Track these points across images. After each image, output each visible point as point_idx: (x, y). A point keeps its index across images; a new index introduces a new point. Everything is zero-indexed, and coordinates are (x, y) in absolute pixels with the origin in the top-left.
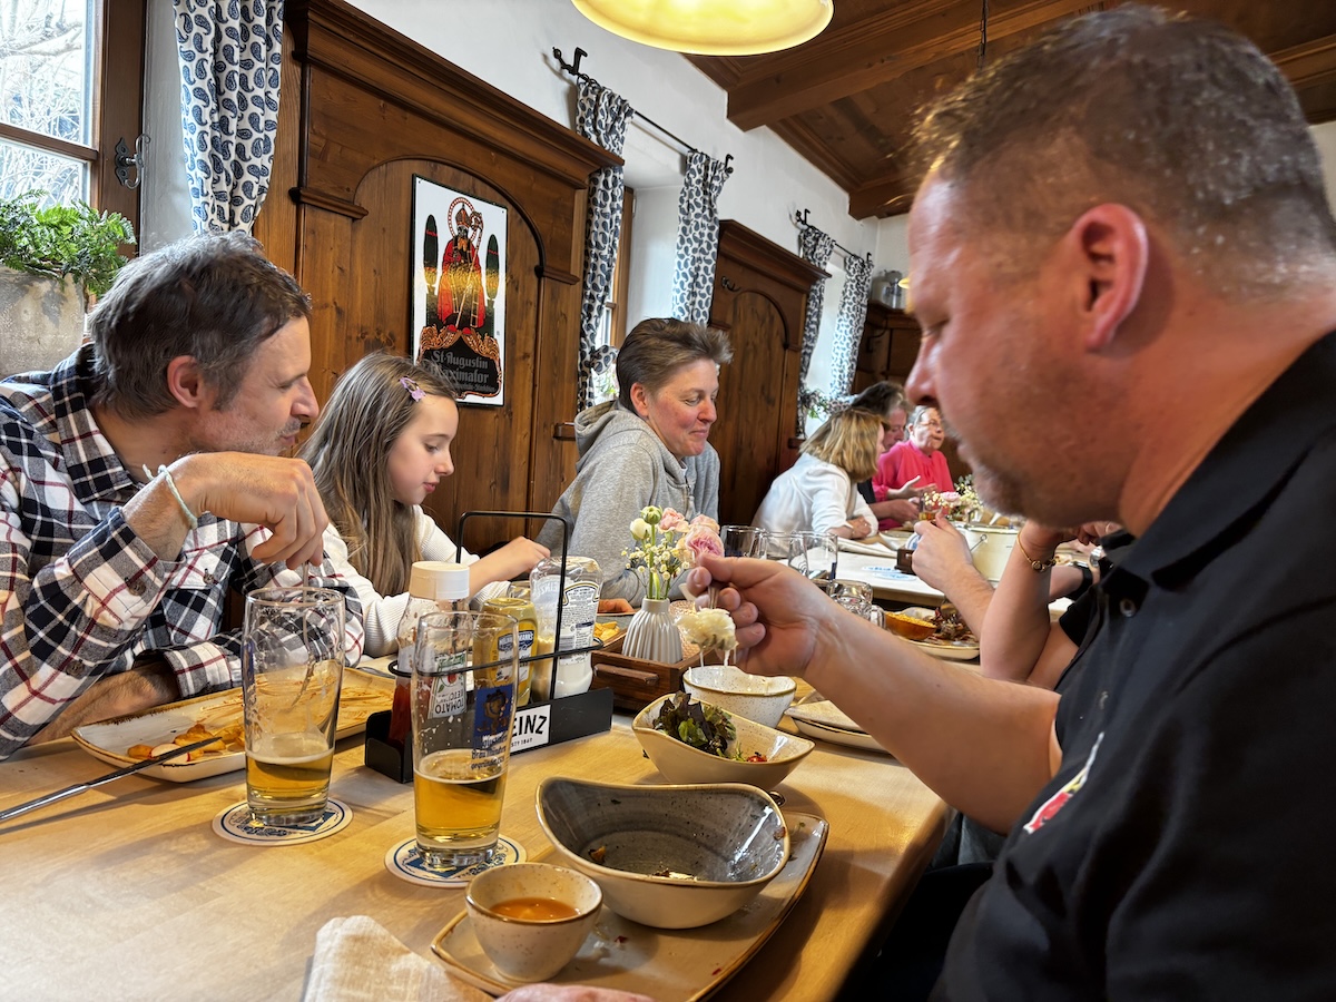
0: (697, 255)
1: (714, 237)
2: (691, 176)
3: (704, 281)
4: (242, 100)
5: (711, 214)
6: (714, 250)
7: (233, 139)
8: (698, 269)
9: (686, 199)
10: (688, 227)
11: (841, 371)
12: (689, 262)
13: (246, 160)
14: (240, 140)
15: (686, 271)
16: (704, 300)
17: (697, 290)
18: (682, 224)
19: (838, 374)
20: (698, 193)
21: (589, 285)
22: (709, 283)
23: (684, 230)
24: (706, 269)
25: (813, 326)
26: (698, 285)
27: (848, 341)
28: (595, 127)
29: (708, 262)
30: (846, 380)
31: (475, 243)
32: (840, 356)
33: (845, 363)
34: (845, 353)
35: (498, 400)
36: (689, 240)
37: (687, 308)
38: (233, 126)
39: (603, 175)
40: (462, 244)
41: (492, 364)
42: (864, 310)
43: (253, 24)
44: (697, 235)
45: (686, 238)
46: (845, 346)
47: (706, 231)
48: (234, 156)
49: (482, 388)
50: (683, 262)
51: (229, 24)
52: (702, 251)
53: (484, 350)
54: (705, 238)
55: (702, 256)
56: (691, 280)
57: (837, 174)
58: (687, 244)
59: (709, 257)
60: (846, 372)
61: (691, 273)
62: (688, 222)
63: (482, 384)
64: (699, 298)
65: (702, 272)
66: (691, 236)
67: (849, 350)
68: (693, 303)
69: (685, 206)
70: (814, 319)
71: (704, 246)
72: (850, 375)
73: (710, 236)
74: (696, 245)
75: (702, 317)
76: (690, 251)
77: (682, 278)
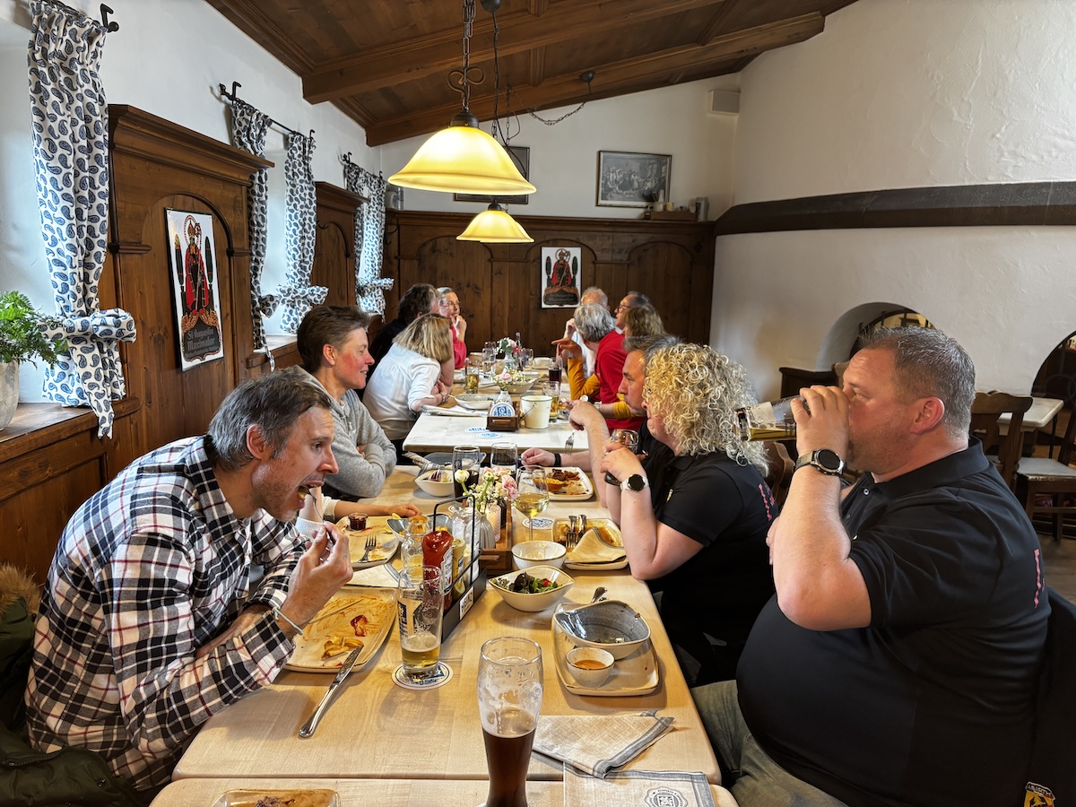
0: (303, 210)
1: (314, 196)
2: (294, 152)
3: (310, 228)
4: (91, 195)
5: (309, 179)
6: (314, 205)
7: (86, 223)
8: (305, 219)
9: (290, 168)
10: (295, 190)
11: (373, 262)
12: (298, 215)
13: (96, 237)
14: (90, 223)
15: (297, 221)
16: (311, 242)
17: (306, 235)
18: (290, 187)
19: (370, 263)
20: (300, 165)
21: (254, 253)
22: (313, 229)
23: (292, 191)
24: (310, 219)
25: (360, 236)
26: (305, 231)
27: (375, 239)
28: (248, 138)
29: (311, 214)
30: (377, 268)
31: (199, 247)
32: (370, 251)
33: (375, 256)
34: (374, 248)
35: (220, 354)
36: (296, 199)
37: (300, 248)
38: (85, 215)
39: (258, 173)
40: (193, 251)
41: (215, 329)
42: (384, 215)
43: (94, 141)
44: (303, 196)
45: (293, 197)
46: (374, 243)
47: (307, 192)
48: (86, 235)
49: (211, 349)
50: (293, 215)
51: (80, 144)
52: (307, 206)
53: (211, 320)
54: (308, 197)
55: (307, 210)
56: (301, 228)
57: (360, 118)
58: (295, 202)
59: (312, 210)
60: (376, 262)
61: (301, 223)
62: (294, 186)
63: (211, 346)
64: (307, 240)
65: (307, 222)
66: (298, 196)
67: (377, 246)
68: (303, 244)
69: (290, 173)
70: (360, 231)
71: (307, 202)
72: (379, 264)
73: (310, 195)
74: (302, 203)
75: (311, 254)
76: (298, 207)
77: (293, 227)
